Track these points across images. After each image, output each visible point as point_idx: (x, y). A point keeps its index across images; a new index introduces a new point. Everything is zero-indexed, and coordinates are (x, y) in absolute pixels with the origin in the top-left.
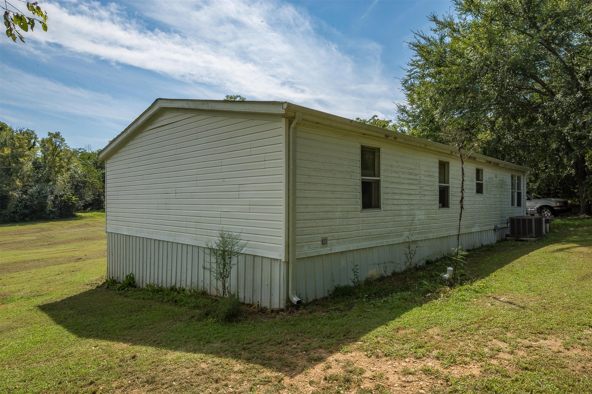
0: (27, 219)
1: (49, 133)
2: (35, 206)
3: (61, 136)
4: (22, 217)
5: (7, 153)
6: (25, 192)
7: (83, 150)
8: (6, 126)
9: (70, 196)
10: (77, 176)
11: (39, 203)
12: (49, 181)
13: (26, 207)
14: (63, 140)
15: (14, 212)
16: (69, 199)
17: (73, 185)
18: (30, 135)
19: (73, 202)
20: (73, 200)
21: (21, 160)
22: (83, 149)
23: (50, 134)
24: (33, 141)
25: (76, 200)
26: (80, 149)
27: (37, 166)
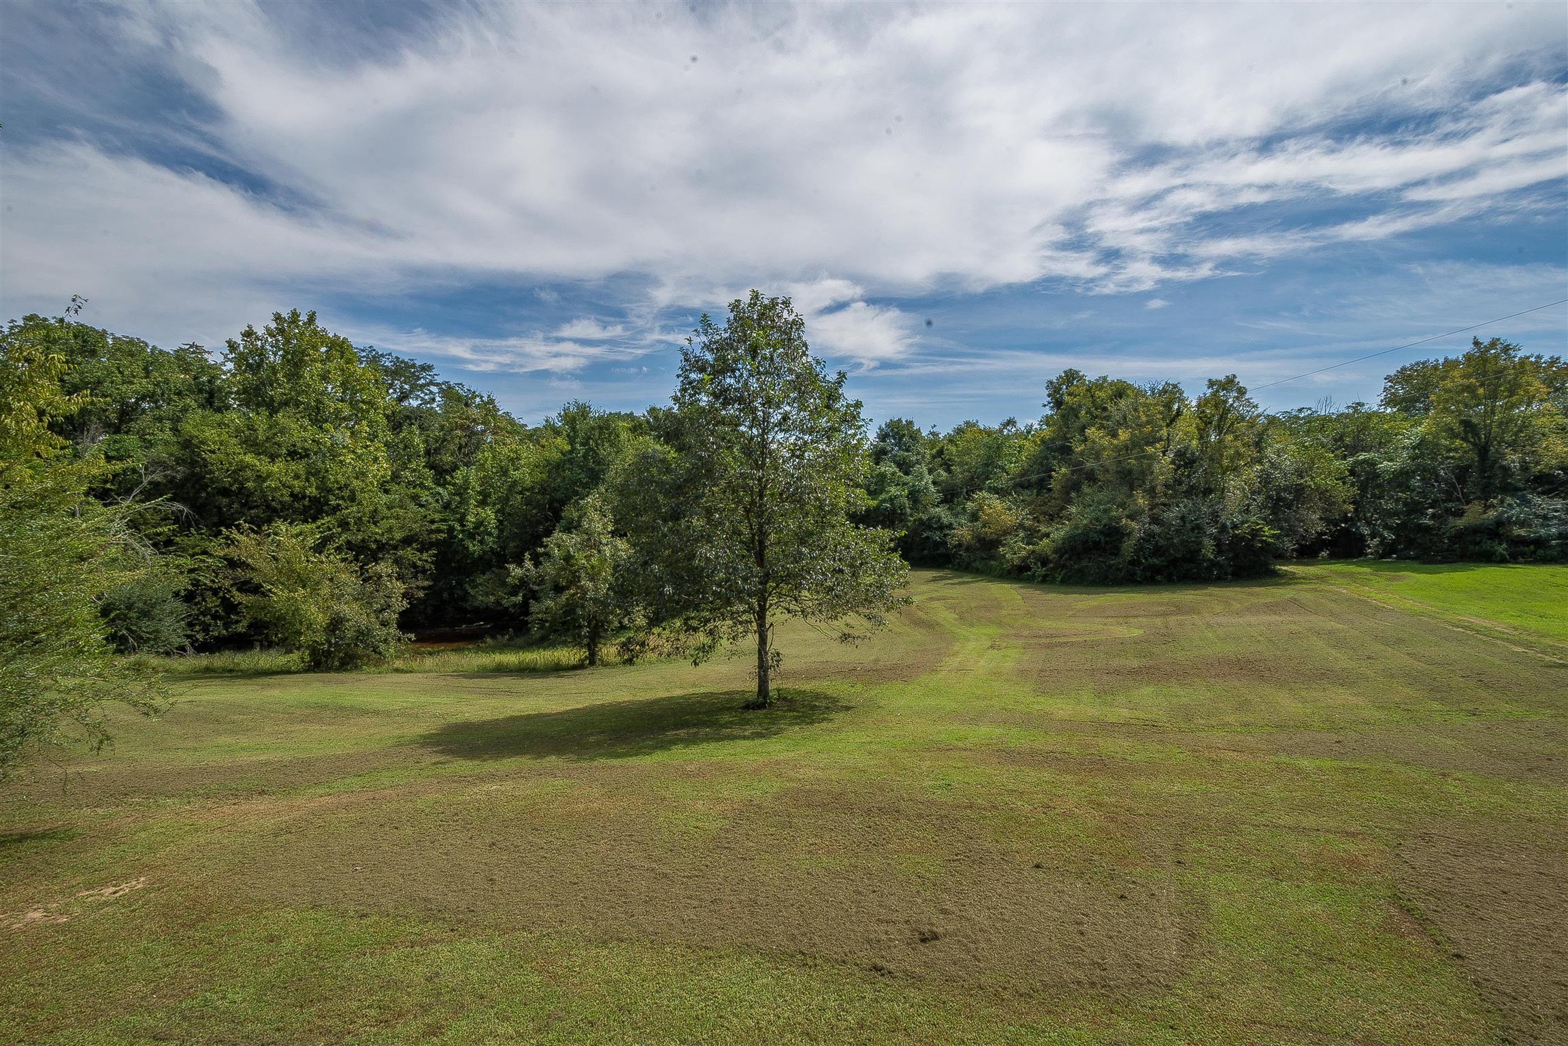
0: (1159, 578)
1: (1210, 380)
2: (1174, 550)
3: (1239, 382)
4: (1149, 574)
5: (1122, 438)
6: (1155, 520)
7: (1309, 412)
8: (1130, 386)
9: (1259, 524)
10: (1277, 474)
11: (1183, 542)
12: (1208, 491)
13: (1157, 551)
14: (1242, 392)
15: (1132, 563)
16: (1255, 533)
17: (1269, 497)
18: (1171, 394)
19: (1265, 541)
20: (1264, 536)
21: (1150, 450)
22: (1310, 409)
23: (1211, 383)
24: (1176, 407)
25: (1273, 536)
26: (1300, 410)
27: (1185, 460)
